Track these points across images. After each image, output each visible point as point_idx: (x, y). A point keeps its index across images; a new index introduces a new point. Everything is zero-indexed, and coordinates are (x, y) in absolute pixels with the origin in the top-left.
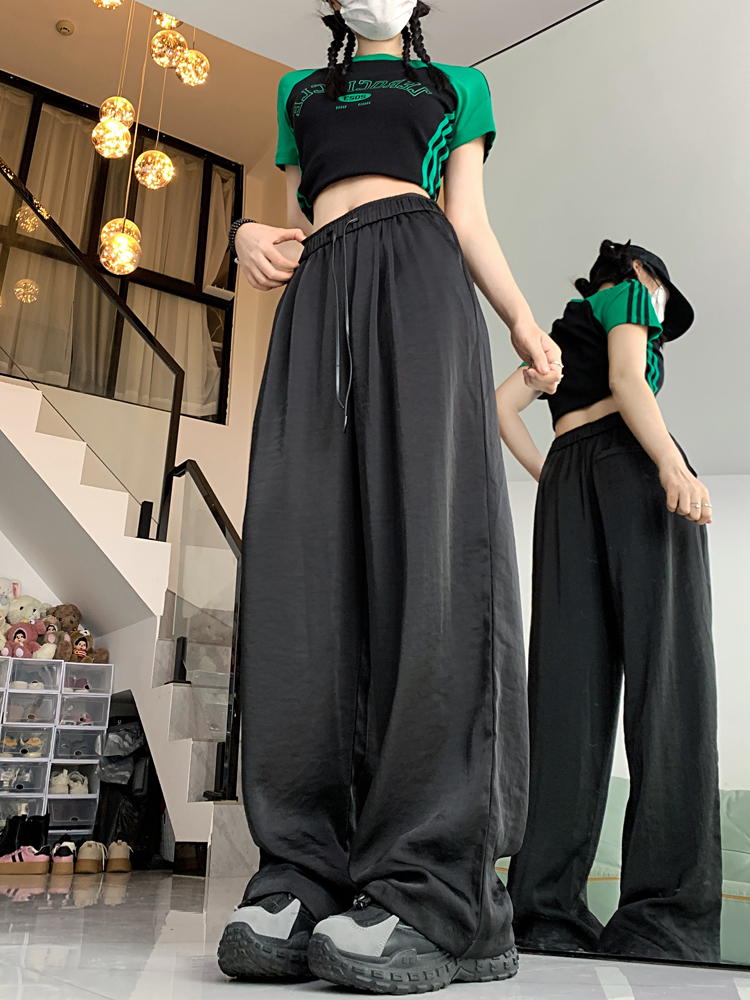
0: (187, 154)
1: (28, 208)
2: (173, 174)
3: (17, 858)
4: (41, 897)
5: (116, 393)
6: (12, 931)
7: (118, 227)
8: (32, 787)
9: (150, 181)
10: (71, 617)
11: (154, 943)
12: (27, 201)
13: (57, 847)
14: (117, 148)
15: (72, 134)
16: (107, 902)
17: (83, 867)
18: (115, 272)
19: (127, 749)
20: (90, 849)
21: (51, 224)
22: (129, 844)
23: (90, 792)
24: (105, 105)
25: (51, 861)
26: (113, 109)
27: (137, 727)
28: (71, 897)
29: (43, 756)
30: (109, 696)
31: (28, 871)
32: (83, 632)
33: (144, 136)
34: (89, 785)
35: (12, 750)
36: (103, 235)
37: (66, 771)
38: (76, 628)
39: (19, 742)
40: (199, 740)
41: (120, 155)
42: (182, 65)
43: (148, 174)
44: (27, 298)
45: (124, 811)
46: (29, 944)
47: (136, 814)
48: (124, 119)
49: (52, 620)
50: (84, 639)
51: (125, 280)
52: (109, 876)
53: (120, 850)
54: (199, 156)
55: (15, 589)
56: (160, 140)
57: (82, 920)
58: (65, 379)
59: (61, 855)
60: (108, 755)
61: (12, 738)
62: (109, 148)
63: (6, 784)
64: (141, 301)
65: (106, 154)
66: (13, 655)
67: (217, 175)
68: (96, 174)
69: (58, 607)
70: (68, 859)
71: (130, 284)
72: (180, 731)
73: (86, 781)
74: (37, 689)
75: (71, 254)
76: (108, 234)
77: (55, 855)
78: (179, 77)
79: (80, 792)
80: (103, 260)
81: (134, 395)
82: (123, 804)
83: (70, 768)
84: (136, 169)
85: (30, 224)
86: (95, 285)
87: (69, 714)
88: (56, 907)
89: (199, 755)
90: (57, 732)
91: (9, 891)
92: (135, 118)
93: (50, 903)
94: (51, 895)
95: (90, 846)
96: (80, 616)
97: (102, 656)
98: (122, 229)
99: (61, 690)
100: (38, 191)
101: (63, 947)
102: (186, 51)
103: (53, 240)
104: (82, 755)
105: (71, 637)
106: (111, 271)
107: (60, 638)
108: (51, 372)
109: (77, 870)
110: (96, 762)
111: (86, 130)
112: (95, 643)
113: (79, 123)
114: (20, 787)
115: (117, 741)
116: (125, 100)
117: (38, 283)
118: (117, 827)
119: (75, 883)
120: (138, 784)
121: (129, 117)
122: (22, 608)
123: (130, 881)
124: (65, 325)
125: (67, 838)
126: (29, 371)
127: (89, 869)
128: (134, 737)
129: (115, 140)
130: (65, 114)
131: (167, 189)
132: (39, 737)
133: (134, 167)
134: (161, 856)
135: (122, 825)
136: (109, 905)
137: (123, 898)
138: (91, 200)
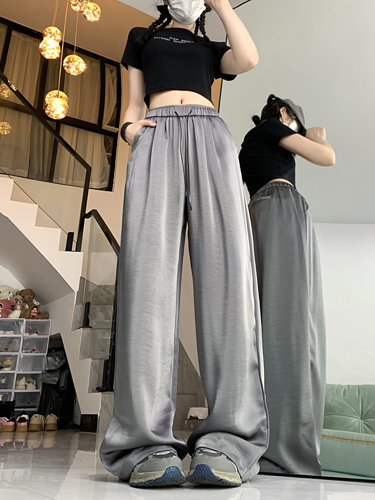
0: (90, 58)
1: (5, 85)
2: (85, 67)
4: (11, 444)
5: (54, 180)
7: (55, 95)
8: (6, 386)
9: (72, 71)
10: (29, 296)
11: (69, 468)
12: (4, 82)
13: (19, 418)
14: (53, 54)
15: (28, 47)
16: (45, 446)
17: (32, 428)
18: (54, 118)
19: (55, 366)
20: (36, 419)
21: (17, 93)
22: (56, 416)
24: (46, 31)
25: (16, 425)
27: (62, 354)
28: (26, 443)
29: (12, 370)
30: (48, 337)
31: (5, 430)
32: (35, 303)
33: (67, 48)
34: (36, 385)
36: (47, 99)
37: (24, 378)
38: (32, 301)
40: (95, 359)
41: (54, 57)
42: (87, 10)
43: (71, 68)
44: (4, 132)
46: (4, 468)
47: (61, 400)
48: (56, 38)
49: (19, 297)
50: (36, 307)
51: (59, 122)
52: (46, 433)
53: (52, 419)
54: (97, 59)
56: (76, 50)
57: (32, 456)
58: (26, 173)
59: (21, 422)
60: (47, 369)
62: (49, 54)
64: (67, 133)
65: (47, 57)
67: (108, 68)
68: (41, 69)
69: (22, 291)
70: (24, 424)
71: (62, 125)
72: (84, 354)
73: (35, 383)
74: (10, 334)
75: (28, 108)
76: (49, 98)
78: (85, 16)
79: (31, 388)
80: (47, 112)
81: (64, 181)
82: (54, 395)
83: (26, 376)
84: (64, 65)
85: (6, 93)
86: (42, 125)
87: (27, 347)
88: (19, 449)
89: (95, 367)
90: (20, 357)
92: (62, 38)
93: (15, 447)
94: (15, 442)
95: (36, 417)
96: (34, 294)
97: (45, 315)
98: (57, 96)
99: (23, 334)
100: (10, 74)
102: (88, 3)
103: (19, 102)
105: (29, 306)
106: (51, 117)
107: (23, 307)
108: (18, 170)
109: (29, 430)
110: (40, 372)
111: (36, 44)
112: (42, 309)
113: (32, 41)
115: (52, 361)
116: (56, 29)
117: (11, 124)
118: (51, 406)
119: (28, 436)
120: (62, 384)
121: (59, 38)
123: (57, 435)
124: (25, 146)
125: (24, 413)
126: (6, 169)
127: (36, 429)
128: (61, 359)
129: (52, 50)
130: (25, 36)
131: (82, 75)
132: (11, 360)
133: (62, 63)
134: (73, 421)
135: (53, 406)
136: (46, 448)
137: (53, 445)
138: (39, 81)
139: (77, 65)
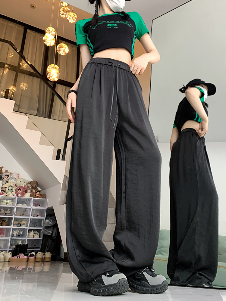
0: (71, 44)
1: (24, 61)
2: (68, 51)
3: (18, 257)
4: (25, 269)
5: (51, 117)
6: (17, 279)
7: (52, 67)
8: (22, 236)
9: (62, 53)
10: (35, 185)
11: (58, 283)
12: (23, 59)
13: (30, 254)
14: (51, 43)
15: (37, 39)
16: (44, 270)
17: (37, 260)
18: (52, 81)
19: (51, 224)
20: (39, 255)
21: (31, 66)
22: (51, 253)
23: (40, 237)
24: (47, 30)
25: (28, 258)
26: (49, 31)
27: (54, 218)
28: (34, 269)
29: (26, 226)
30: (46, 208)
31: (21, 261)
32: (39, 189)
33: (59, 39)
34: (40, 235)
35: (17, 225)
36: (48, 69)
37: (33, 231)
38: (37, 188)
39: (19, 222)
41: (52, 45)
42: (69, 17)
43: (61, 51)
44: (24, 88)
45: (49, 243)
46: (22, 283)
47: (53, 244)
48: (53, 34)
49: (29, 185)
50: (39, 191)
51: (55, 83)
52: (45, 263)
53: (48, 255)
54: (75, 45)
55: (18, 176)
56: (64, 40)
57: (37, 276)
58: (35, 113)
59: (31, 256)
60: (45, 226)
61: (17, 221)
62: (49, 43)
63: (15, 235)
64: (60, 89)
65: (48, 45)
66: (18, 196)
68: (45, 51)
69: (31, 182)
70: (33, 258)
71: (57, 84)
73: (39, 234)
74: (25, 206)
75: (37, 75)
77: (29, 256)
78: (68, 20)
79: (37, 237)
80: (48, 77)
81: (57, 117)
82: (50, 241)
83: (34, 230)
85: (24, 66)
86: (46, 85)
87: (34, 214)
88: (30, 272)
90: (31, 219)
91: (16, 267)
92: (56, 34)
93: (28, 271)
94: (28, 268)
95: (39, 253)
96: (38, 184)
97: (44, 196)
98: (54, 67)
99: (32, 206)
100: (27, 55)
101: (32, 284)
102: (70, 13)
103: (32, 71)
104: (38, 226)
105: (35, 191)
106: (50, 80)
107: (32, 191)
108: (31, 111)
109: (35, 261)
110: (42, 228)
111: (41, 38)
112: (42, 192)
113: (39, 35)
114: (19, 236)
115: (48, 222)
116: (53, 28)
117: (28, 83)
118: (47, 247)
119: (35, 265)
120: (54, 235)
121: (54, 33)
122: (20, 182)
123: (51, 264)
124: (36, 96)
125: (33, 251)
126: (24, 110)
127: (39, 261)
128: (53, 221)
129: (50, 41)
130: (34, 33)
131: (67, 55)
132: (25, 221)
133: (56, 48)
134: (60, 256)
135: (49, 247)
136: (45, 272)
137: (49, 269)
138: (44, 59)
139: (64, 49)
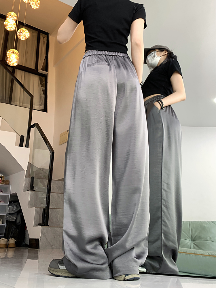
0: (32, 30)
2: (29, 35)
5: (12, 103)
14: (12, 28)
16: (8, 257)
19: (15, 211)
20: (3, 241)
22: (15, 239)
24: (8, 14)
27: (18, 204)
30: (9, 194)
33: (20, 24)
34: (3, 222)
36: (7, 54)
40: (37, 208)
42: (32, 2)
43: (21, 36)
47: (17, 230)
48: (14, 19)
50: (1, 177)
51: (14, 68)
52: (9, 249)
53: (12, 241)
54: (36, 31)
60: (9, 212)
62: (9, 28)
67: (42, 36)
73: (1, 220)
76: (9, 54)
78: (31, 6)
80: (7, 62)
81: (17, 103)
82: (13, 227)
84: (17, 34)
86: (5, 70)
89: (38, 212)
97: (8, 182)
98: (13, 52)
106: (10, 65)
110: (5, 214)
111: (2, 22)
112: (5, 179)
115: (12, 208)
116: (14, 13)
118: (11, 233)
120: (18, 221)
123: (15, 250)
127: (3, 247)
128: (17, 207)
129: (11, 25)
131: (27, 40)
134: (25, 243)
135: (13, 234)
137: (13, 256)
138: (4, 44)
